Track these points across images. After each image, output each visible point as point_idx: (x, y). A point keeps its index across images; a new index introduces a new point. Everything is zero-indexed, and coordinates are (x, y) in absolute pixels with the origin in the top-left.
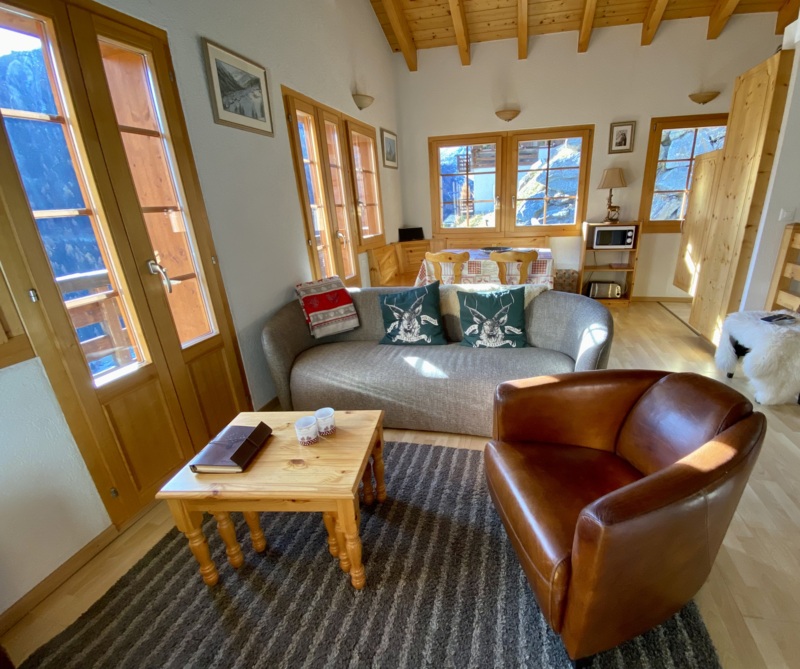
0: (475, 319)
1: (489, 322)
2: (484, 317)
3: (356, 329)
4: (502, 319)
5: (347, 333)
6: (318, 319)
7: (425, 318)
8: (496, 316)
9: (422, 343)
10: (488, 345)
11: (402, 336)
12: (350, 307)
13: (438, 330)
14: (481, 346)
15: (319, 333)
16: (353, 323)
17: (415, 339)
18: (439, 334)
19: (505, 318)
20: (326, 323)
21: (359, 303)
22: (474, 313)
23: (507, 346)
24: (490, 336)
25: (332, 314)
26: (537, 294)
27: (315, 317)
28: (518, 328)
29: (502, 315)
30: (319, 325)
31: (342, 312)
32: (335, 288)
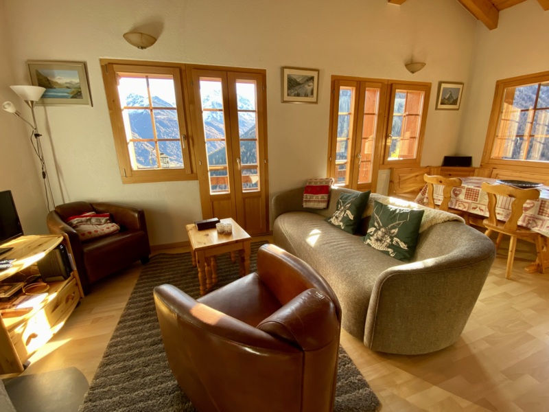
0: (376, 224)
1: (383, 229)
2: (381, 224)
3: (324, 209)
4: (393, 231)
5: (320, 210)
6: (307, 198)
7: (348, 212)
8: (390, 226)
9: (339, 227)
10: (373, 246)
11: (333, 220)
12: (325, 196)
13: (351, 223)
14: (368, 244)
15: (305, 205)
16: (323, 205)
17: (337, 224)
18: (351, 225)
19: (395, 231)
20: (309, 201)
21: (332, 195)
22: (377, 219)
23: (387, 253)
24: (377, 240)
25: (315, 197)
26: (440, 221)
27: (307, 196)
28: (405, 243)
29: (394, 227)
30: (306, 201)
31: (320, 197)
32: (324, 184)
